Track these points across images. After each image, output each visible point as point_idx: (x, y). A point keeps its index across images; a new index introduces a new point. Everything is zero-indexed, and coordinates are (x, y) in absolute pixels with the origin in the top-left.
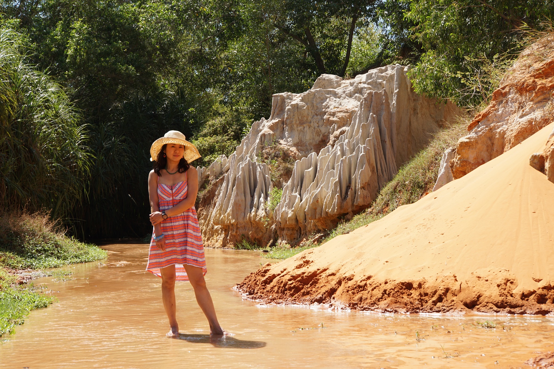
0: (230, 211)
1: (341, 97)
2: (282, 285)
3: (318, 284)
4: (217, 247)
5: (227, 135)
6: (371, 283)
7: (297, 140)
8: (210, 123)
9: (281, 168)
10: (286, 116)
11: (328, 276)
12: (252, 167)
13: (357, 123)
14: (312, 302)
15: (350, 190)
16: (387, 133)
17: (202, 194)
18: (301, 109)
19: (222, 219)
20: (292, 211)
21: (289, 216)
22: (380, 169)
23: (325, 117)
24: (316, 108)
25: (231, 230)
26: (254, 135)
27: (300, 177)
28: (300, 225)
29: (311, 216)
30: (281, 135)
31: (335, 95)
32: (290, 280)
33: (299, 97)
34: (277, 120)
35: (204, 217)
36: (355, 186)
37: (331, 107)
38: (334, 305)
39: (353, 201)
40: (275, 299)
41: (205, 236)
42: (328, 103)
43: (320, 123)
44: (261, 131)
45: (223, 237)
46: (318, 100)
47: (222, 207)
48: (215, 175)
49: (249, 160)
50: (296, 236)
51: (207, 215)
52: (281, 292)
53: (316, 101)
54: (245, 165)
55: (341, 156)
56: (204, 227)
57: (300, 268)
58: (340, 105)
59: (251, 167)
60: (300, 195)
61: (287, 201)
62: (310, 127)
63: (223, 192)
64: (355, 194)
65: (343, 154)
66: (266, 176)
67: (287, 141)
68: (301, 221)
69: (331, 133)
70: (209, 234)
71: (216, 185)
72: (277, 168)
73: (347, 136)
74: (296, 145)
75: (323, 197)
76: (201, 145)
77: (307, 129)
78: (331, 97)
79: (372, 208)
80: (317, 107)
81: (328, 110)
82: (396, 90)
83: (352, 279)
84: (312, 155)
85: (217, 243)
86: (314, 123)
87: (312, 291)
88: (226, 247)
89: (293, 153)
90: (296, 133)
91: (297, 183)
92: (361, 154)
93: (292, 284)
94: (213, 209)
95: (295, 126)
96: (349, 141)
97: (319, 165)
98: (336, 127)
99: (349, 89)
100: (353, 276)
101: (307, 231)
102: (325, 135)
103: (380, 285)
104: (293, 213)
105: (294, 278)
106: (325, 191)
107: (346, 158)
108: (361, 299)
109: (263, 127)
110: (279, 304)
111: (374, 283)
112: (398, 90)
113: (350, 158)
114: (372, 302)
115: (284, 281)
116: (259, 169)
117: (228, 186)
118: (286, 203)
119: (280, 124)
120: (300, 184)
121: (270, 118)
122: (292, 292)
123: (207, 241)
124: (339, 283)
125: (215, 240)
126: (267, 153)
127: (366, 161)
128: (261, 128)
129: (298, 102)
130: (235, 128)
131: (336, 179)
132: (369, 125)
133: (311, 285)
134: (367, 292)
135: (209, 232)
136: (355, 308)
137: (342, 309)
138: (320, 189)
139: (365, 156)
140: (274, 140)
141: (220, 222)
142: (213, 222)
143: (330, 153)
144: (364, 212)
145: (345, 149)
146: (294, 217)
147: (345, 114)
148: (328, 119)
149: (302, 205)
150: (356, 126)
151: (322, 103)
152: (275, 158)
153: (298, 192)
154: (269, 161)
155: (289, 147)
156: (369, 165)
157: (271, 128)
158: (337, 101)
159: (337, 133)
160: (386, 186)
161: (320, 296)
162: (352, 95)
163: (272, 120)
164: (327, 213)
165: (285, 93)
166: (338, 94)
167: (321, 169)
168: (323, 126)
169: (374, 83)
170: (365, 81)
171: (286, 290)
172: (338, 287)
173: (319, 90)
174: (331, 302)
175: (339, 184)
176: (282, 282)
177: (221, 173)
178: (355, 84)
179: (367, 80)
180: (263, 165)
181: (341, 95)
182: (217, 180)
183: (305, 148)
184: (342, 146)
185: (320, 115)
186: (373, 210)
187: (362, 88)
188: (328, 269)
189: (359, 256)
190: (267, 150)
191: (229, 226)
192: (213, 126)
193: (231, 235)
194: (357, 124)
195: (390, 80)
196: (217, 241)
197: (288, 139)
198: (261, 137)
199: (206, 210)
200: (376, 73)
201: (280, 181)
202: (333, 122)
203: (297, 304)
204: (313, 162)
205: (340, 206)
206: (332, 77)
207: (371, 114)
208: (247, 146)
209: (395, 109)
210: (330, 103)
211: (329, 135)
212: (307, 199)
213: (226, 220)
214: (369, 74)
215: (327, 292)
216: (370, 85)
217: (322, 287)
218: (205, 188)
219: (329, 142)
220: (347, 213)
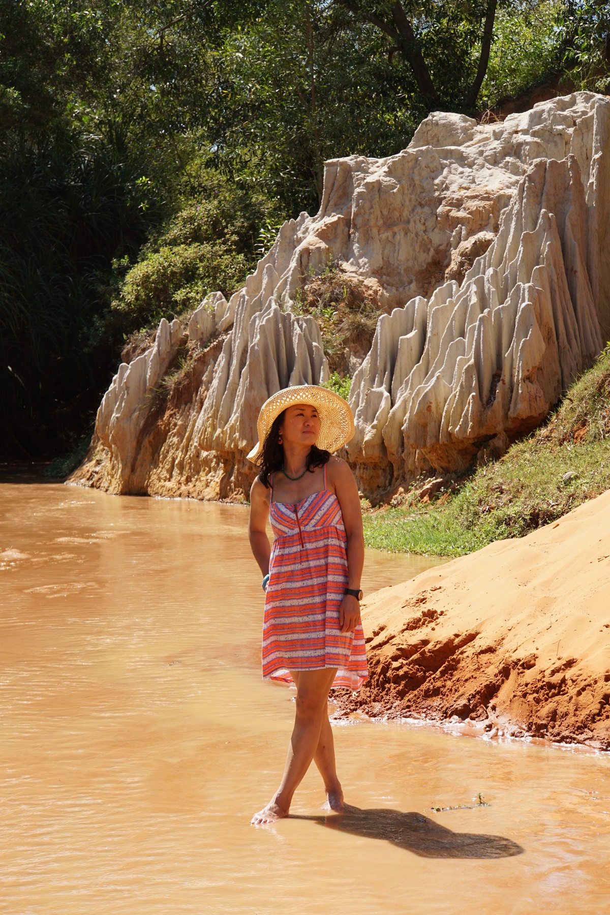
0: (236, 421)
1: (474, 164)
2: (379, 670)
3: (459, 671)
4: (208, 497)
5: (224, 243)
6: (574, 678)
7: (378, 262)
8: (185, 214)
9: (345, 325)
10: (354, 209)
11: (480, 653)
12: (282, 325)
13: (512, 230)
14: (446, 715)
15: (500, 384)
16: (577, 253)
17: (171, 381)
18: (387, 192)
19: (218, 437)
20: (373, 427)
21: (367, 437)
22: (564, 332)
23: (440, 209)
24: (419, 190)
25: (239, 461)
26: (285, 251)
27: (388, 351)
28: (390, 458)
29: (416, 440)
30: (344, 250)
31: (462, 160)
32: (395, 658)
33: (383, 165)
34: (335, 219)
35: (178, 431)
36: (512, 376)
37: (454, 187)
38: (496, 724)
39: (507, 408)
40: (366, 703)
41: (181, 474)
42: (446, 178)
43: (430, 224)
44: (300, 241)
45: (221, 476)
46: (425, 173)
47: (217, 411)
48: (201, 339)
49: (275, 310)
50: (381, 481)
51: (184, 427)
52: (378, 685)
53: (420, 174)
54: (268, 320)
55: (478, 310)
56: (179, 454)
57: (415, 628)
58: (473, 182)
59: (280, 325)
60: (390, 391)
61: (362, 405)
62: (406, 234)
63: (220, 378)
64: (512, 392)
65: (483, 303)
66: (314, 344)
67: (358, 265)
68: (394, 450)
69: (454, 244)
70: (190, 468)
71: (203, 361)
72: (336, 325)
73: (490, 259)
74: (376, 273)
75: (441, 400)
76: (166, 264)
77: (400, 237)
78: (454, 166)
79: (549, 428)
80: (422, 187)
81: (447, 194)
82: (596, 152)
83: (534, 665)
84: (414, 302)
85: (208, 489)
86: (415, 222)
87: (444, 686)
88: (228, 500)
89: (371, 292)
90: (376, 246)
91: (383, 365)
92: (524, 305)
93: (401, 667)
94: (199, 412)
95: (375, 230)
96: (495, 272)
97: (430, 325)
98: (463, 232)
99: (492, 147)
100: (535, 657)
101: (406, 471)
102: (441, 251)
103: (596, 682)
104: (374, 431)
105: (404, 653)
106: (444, 385)
107: (490, 313)
108: (553, 715)
109: (304, 233)
110: (374, 716)
111: (581, 678)
112: (600, 154)
113: (498, 313)
114: (579, 724)
115: (382, 659)
116: (297, 330)
117: (229, 364)
118: (359, 408)
119: (341, 226)
120: (389, 368)
121: (319, 213)
122: (401, 688)
123: (186, 484)
124: (505, 672)
125: (204, 483)
126: (314, 292)
127: (534, 320)
128: (300, 234)
129: (382, 178)
130: (239, 224)
131: (469, 360)
132: (538, 236)
133: (443, 673)
134: (566, 698)
135: (190, 463)
136: (543, 736)
137: (513, 735)
138: (434, 379)
139: (532, 308)
140: (330, 264)
141: (214, 444)
142: (200, 444)
143: (454, 299)
144: (533, 436)
145: (486, 291)
146: (377, 441)
147: (482, 203)
148: (447, 215)
149: (394, 414)
150: (511, 237)
151: (433, 179)
152: (333, 304)
153: (384, 386)
154: (318, 311)
155: (361, 278)
156: (540, 326)
157: (322, 235)
158: (467, 174)
159: (467, 245)
160: (579, 378)
161: (463, 702)
162: (498, 158)
163: (323, 216)
164: (450, 434)
165: (352, 157)
166: (466, 158)
167: (436, 334)
168: (436, 230)
169: (547, 133)
170: (526, 127)
171: (387, 681)
172: (503, 682)
173: (427, 150)
174: (487, 717)
175: (475, 371)
176: (378, 662)
177: (214, 335)
178: (505, 135)
179: (530, 127)
180: (307, 321)
181: (476, 159)
182: (206, 350)
183: (397, 278)
184: (480, 283)
185: (429, 205)
186: (551, 432)
187: (520, 145)
188: (477, 634)
189: (545, 606)
190: (314, 286)
191: (233, 453)
192: (191, 219)
193: (239, 473)
194: (512, 233)
195: (584, 131)
196: (207, 486)
197: (360, 261)
198: (301, 256)
199: (182, 415)
200: (551, 109)
201: (343, 354)
202: (458, 221)
203: (415, 718)
204: (417, 317)
205: (480, 419)
206: (455, 118)
207: (543, 210)
208: (271, 276)
209: (595, 196)
210: (451, 177)
211: (449, 251)
212: (405, 402)
213: (228, 441)
214: (535, 112)
215: (478, 693)
216: (538, 137)
217: (466, 680)
218: (179, 367)
219: (448, 265)
220: (495, 435)
